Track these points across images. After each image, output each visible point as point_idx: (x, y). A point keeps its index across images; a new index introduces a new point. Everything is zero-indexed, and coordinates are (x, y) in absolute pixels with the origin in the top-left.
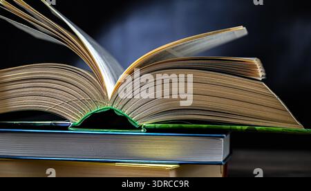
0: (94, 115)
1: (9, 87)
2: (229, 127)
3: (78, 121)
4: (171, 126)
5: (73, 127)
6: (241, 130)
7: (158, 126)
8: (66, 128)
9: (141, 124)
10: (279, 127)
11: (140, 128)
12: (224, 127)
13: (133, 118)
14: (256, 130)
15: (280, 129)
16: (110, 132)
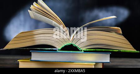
0: (65, 46)
1: (35, 37)
2: (112, 50)
3: (60, 48)
4: (92, 50)
5: (58, 50)
6: (116, 51)
7: (88, 50)
8: (56, 50)
9: (82, 49)
10: (128, 50)
11: (81, 51)
12: (110, 50)
13: (79, 47)
14: (121, 51)
15: (129, 51)
16: (71, 52)
